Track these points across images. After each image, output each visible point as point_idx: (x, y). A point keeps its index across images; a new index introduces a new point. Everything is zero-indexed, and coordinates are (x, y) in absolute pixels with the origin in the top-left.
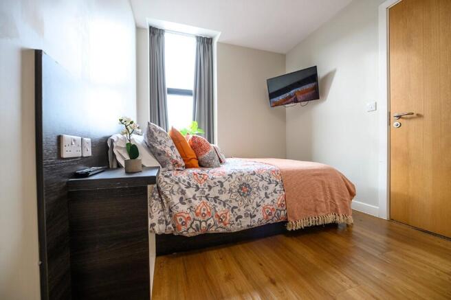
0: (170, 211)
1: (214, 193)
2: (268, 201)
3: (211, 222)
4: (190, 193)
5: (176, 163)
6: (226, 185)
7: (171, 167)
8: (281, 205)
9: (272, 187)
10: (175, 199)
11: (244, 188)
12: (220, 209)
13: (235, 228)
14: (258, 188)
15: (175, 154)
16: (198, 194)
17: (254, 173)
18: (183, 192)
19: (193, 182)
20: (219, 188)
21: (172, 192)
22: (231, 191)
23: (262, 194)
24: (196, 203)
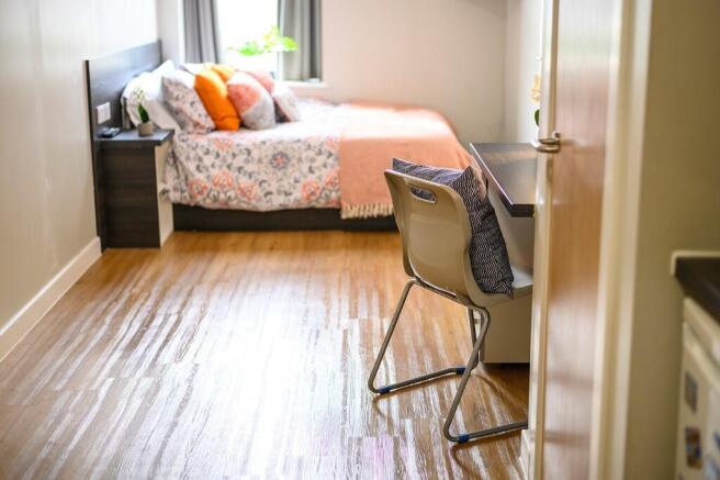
0: (186, 178)
1: (239, 161)
2: (312, 177)
3: (232, 194)
4: (208, 160)
5: (197, 125)
6: (255, 154)
7: (190, 128)
8: (331, 183)
9: (321, 160)
10: (191, 166)
11: (280, 159)
12: (244, 181)
13: (264, 206)
14: (300, 160)
15: (198, 112)
16: (218, 162)
17: (299, 141)
18: (200, 159)
19: (213, 148)
20: (245, 156)
21: (188, 158)
22: (260, 161)
23: (305, 168)
24: (215, 172)
